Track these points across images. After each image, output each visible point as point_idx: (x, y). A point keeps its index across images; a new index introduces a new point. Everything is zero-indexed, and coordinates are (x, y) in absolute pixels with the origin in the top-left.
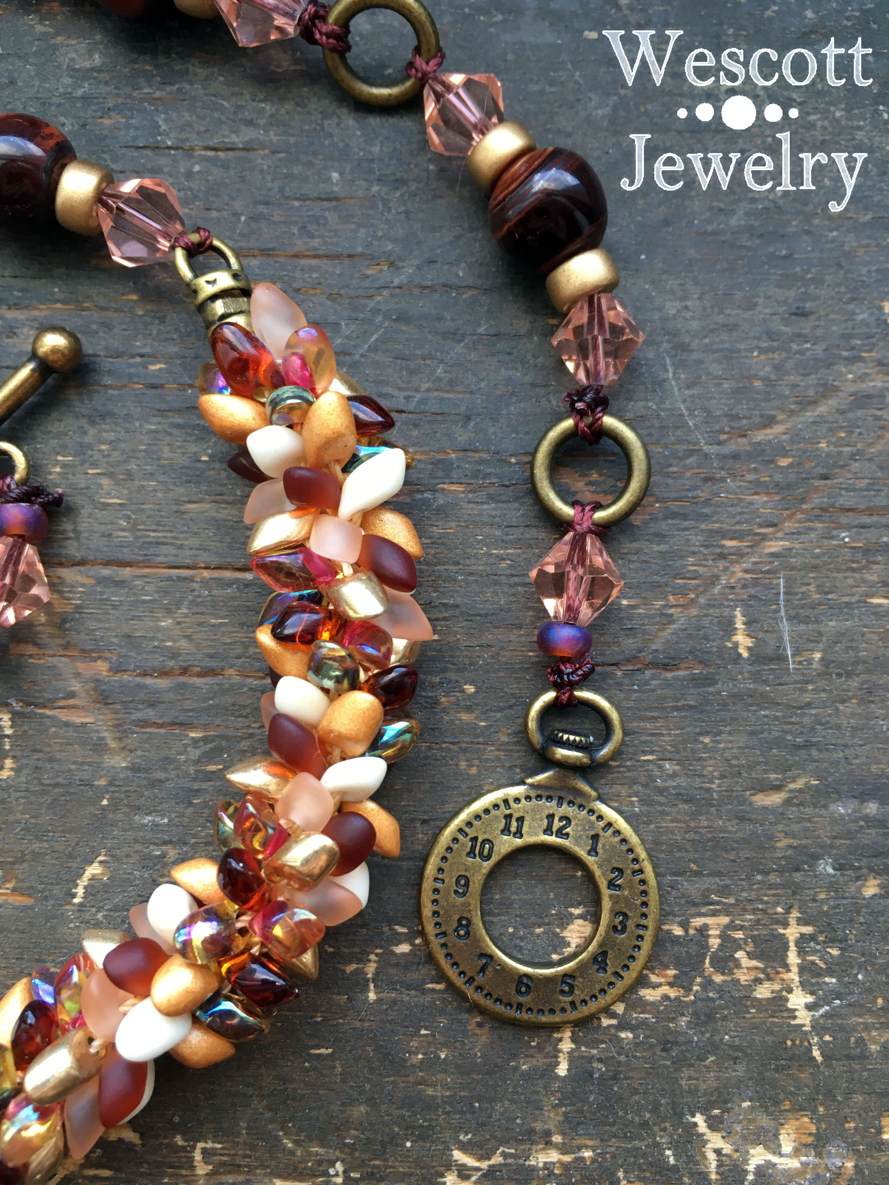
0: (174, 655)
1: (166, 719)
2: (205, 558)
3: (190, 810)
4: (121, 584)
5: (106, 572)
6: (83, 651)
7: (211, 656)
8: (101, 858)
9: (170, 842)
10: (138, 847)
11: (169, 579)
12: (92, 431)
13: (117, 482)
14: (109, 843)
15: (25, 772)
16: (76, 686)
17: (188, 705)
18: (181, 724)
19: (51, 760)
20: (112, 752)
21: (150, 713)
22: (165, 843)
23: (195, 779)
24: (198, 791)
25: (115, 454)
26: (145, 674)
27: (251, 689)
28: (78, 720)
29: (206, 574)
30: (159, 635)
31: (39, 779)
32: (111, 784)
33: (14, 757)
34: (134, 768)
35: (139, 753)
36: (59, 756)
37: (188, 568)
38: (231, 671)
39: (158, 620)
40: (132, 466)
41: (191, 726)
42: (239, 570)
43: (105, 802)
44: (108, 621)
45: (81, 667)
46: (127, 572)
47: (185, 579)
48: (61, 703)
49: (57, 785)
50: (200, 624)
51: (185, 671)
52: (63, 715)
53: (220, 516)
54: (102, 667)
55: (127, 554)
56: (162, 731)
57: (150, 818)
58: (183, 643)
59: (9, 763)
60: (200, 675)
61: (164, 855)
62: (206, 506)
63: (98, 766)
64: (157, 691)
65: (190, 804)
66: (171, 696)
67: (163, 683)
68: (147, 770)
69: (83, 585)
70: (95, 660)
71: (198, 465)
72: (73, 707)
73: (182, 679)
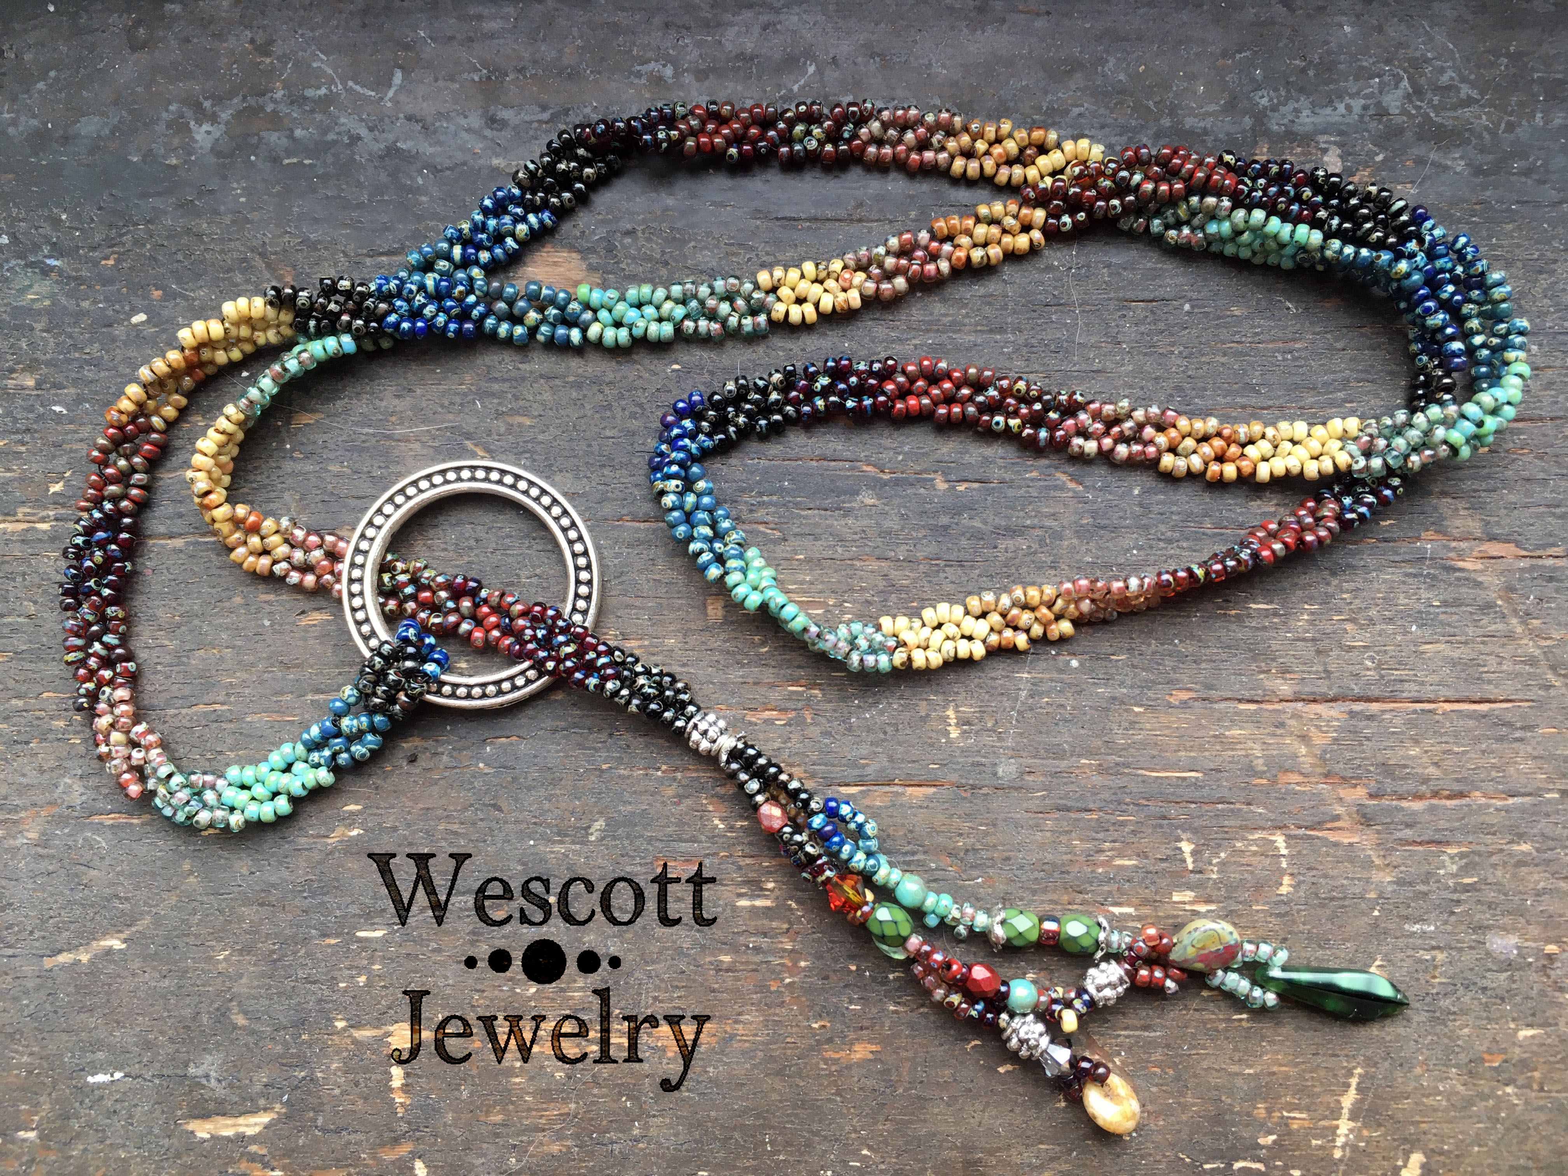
0: (1425, 781)
1: (1426, 838)
2: (1444, 692)
3: (1453, 919)
4: (1371, 718)
5: (1358, 707)
6: (1344, 778)
7: (1458, 780)
8: (1378, 963)
9: (1438, 948)
10: (1410, 952)
11: (1415, 712)
12: (1335, 582)
13: (1361, 627)
14: (1384, 949)
15: (1303, 887)
16: (1339, 810)
17: (1442, 824)
18: (1439, 843)
19: (1325, 876)
20: (1378, 868)
21: (1408, 833)
22: (1433, 948)
23: (1455, 891)
24: (1458, 901)
25: (1357, 601)
26: (1401, 798)
27: (1497, 809)
28: (1346, 841)
29: (1448, 707)
30: (1409, 763)
31: (1317, 894)
32: (1380, 897)
33: (1292, 875)
34: (1400, 882)
35: (1403, 868)
36: (1331, 873)
37: (1429, 702)
38: (1477, 793)
39: (1407, 749)
40: (1373, 613)
41: (1448, 843)
42: (1475, 702)
43: (1376, 913)
44: (1363, 752)
45: (1342, 793)
46: (1375, 707)
47: (1430, 711)
48: (1329, 826)
49: (1332, 899)
50: (1444, 753)
51: (1436, 794)
52: (1333, 837)
53: (1456, 654)
54: (1360, 793)
55: (1375, 692)
56: (1420, 848)
57: (1417, 926)
58: (1432, 770)
59: (1286, 880)
60: (1449, 798)
61: (1434, 959)
62: (1441, 647)
63: (1368, 880)
64: (1414, 813)
65: (1453, 913)
66: (1427, 817)
67: (1417, 806)
68: (1410, 884)
69: (1338, 720)
70: (1355, 786)
71: (1432, 610)
72: (1340, 829)
73: (1435, 801)
